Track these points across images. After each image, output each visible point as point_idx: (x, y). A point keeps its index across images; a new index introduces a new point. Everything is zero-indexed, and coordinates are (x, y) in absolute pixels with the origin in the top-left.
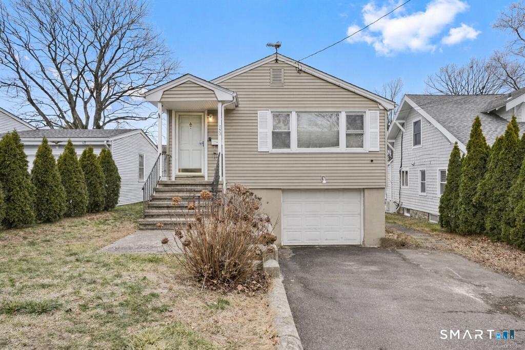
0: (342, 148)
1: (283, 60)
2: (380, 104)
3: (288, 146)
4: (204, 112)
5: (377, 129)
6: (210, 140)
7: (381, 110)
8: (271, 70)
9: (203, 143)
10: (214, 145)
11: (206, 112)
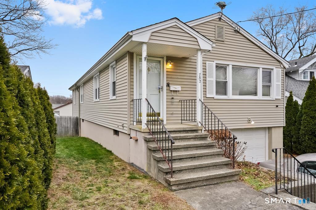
0: (260, 96)
1: (225, 20)
2: (282, 64)
3: (225, 94)
4: (163, 58)
5: (279, 82)
6: (168, 85)
7: (282, 68)
8: (216, 27)
9: (162, 88)
10: (171, 91)
11: (165, 58)
